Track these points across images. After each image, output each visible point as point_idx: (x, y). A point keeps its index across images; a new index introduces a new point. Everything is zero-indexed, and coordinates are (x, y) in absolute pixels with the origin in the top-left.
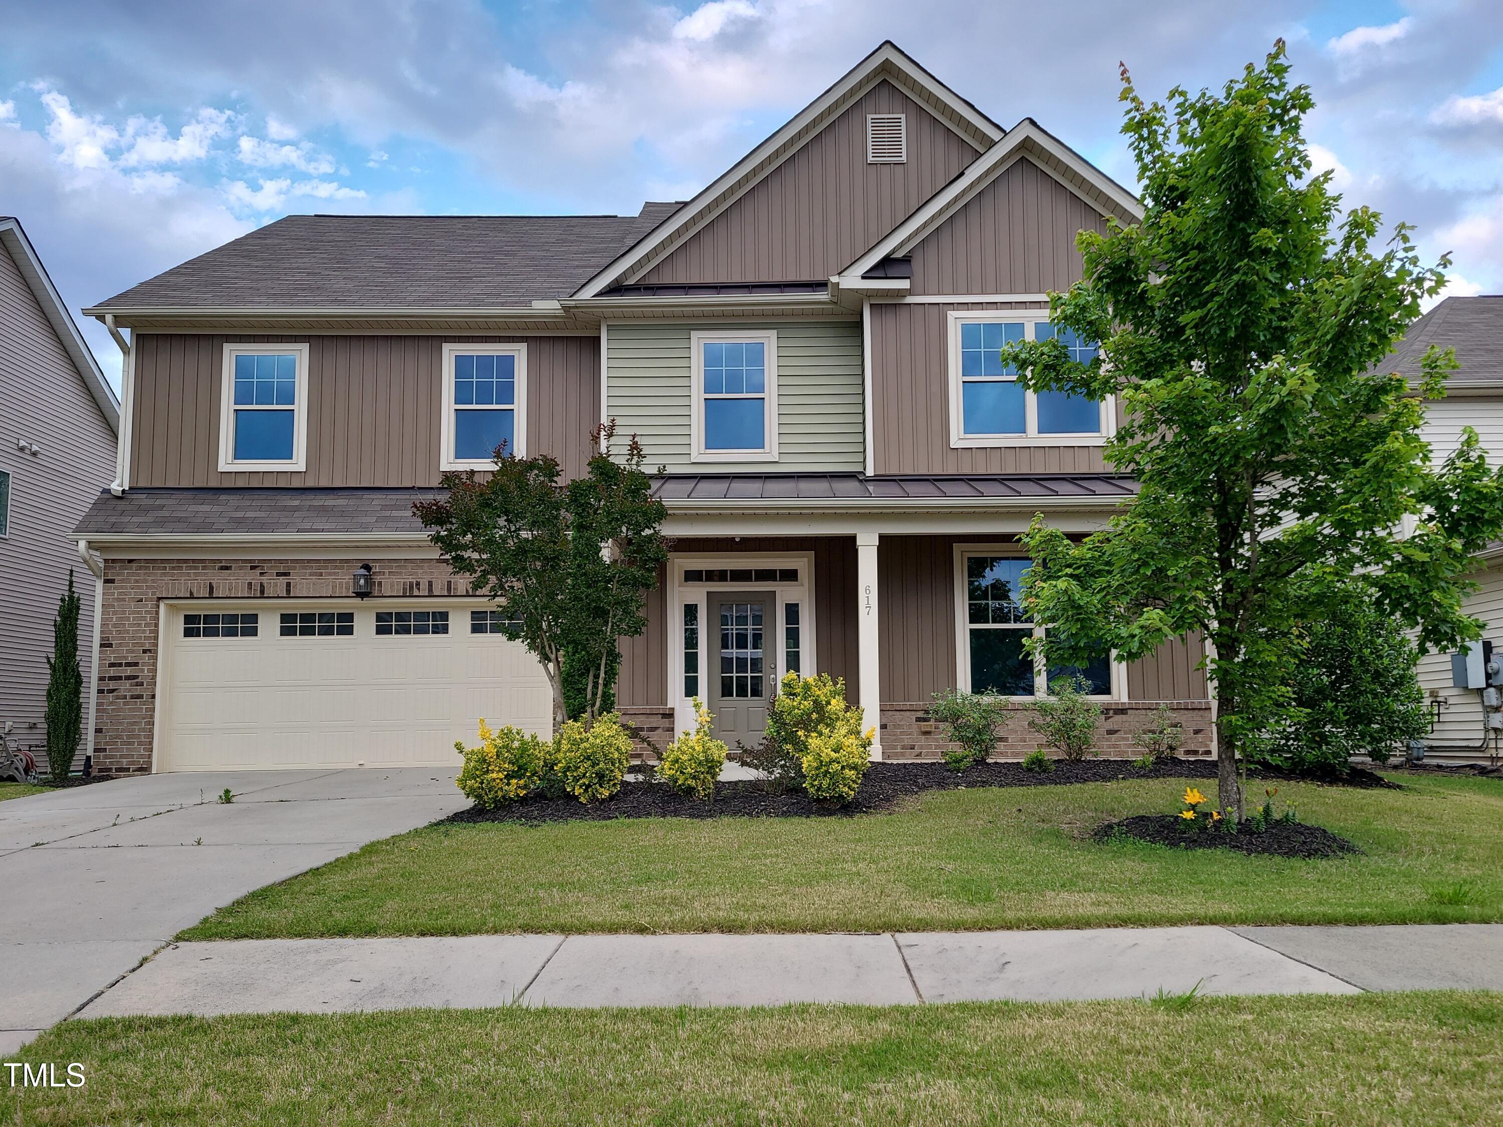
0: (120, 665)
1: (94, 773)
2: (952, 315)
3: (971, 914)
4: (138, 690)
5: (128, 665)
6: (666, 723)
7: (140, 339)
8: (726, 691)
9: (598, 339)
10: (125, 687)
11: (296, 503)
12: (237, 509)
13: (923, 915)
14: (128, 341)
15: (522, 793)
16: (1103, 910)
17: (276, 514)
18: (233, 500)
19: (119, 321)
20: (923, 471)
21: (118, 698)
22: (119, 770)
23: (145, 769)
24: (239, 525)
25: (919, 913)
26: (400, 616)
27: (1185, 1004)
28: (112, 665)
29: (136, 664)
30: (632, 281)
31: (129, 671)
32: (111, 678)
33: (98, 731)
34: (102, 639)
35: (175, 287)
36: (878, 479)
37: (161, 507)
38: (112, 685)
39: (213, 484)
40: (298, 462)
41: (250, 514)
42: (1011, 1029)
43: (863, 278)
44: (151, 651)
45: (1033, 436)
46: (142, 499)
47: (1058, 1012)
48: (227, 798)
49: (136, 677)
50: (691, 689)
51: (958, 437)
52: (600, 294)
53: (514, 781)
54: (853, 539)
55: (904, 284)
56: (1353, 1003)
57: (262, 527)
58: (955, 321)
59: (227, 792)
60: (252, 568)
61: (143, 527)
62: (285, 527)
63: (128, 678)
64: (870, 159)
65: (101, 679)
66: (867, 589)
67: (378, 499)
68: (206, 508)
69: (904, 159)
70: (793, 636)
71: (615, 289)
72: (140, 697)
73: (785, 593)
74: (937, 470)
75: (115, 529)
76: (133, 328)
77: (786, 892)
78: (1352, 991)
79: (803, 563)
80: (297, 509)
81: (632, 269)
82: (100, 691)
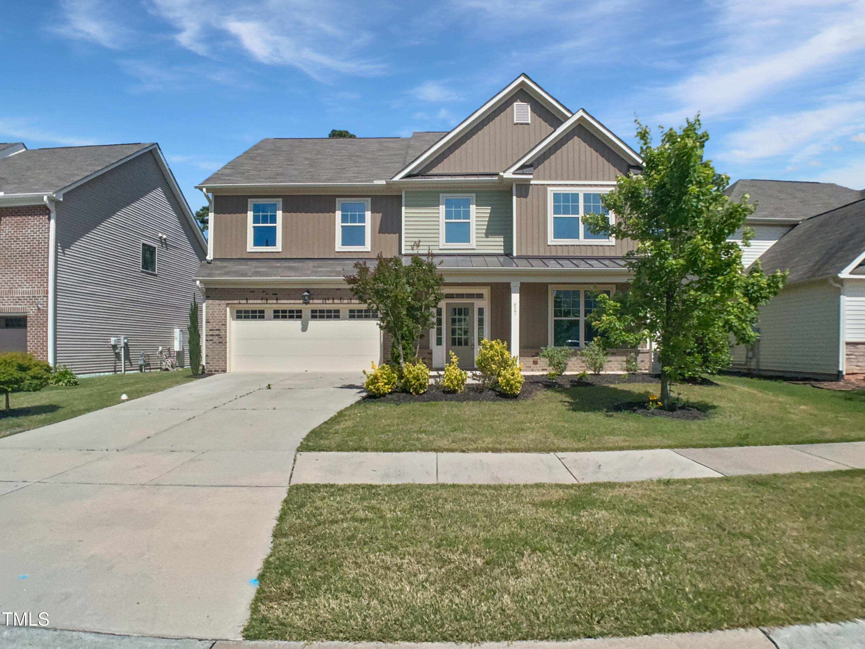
0: (213, 330)
1: (206, 372)
2: (549, 189)
3: (581, 445)
4: (221, 340)
5: (217, 330)
6: (429, 356)
7: (216, 197)
8: (454, 343)
9: (401, 196)
10: (216, 338)
11: (279, 265)
12: (256, 267)
13: (564, 446)
14: (211, 198)
15: (390, 390)
16: (627, 444)
17: (271, 270)
18: (254, 263)
19: (208, 190)
20: (536, 254)
21: (213, 343)
22: (216, 371)
23: (224, 371)
24: (257, 274)
25: (563, 446)
26: (322, 311)
27: (668, 482)
28: (211, 330)
29: (219, 330)
30: (415, 173)
31: (217, 333)
32: (211, 335)
33: (207, 356)
34: (207, 320)
35: (227, 175)
36: (519, 257)
37: (226, 267)
38: (211, 338)
39: (245, 257)
40: (279, 247)
41: (261, 270)
42: (616, 492)
43: (514, 174)
44: (225, 325)
45: (582, 240)
46: (219, 263)
47: (628, 486)
48: (269, 387)
49: (219, 335)
50: (439, 342)
51: (551, 240)
52: (401, 178)
53: (387, 386)
54: (509, 284)
55: (531, 177)
56: (721, 480)
57: (267, 275)
58: (551, 191)
59: (269, 385)
60: (263, 292)
61: (220, 275)
62: (275, 275)
63: (217, 335)
64: (515, 122)
65: (207, 335)
66: (515, 305)
67: (311, 264)
68: (244, 267)
69: (529, 122)
70: (481, 322)
71: (408, 176)
72: (221, 343)
73: (478, 304)
74: (542, 254)
75: (210, 275)
76: (213, 193)
77: (510, 436)
78: (720, 476)
79: (486, 291)
80: (279, 267)
81: (416, 168)
82: (207, 340)
